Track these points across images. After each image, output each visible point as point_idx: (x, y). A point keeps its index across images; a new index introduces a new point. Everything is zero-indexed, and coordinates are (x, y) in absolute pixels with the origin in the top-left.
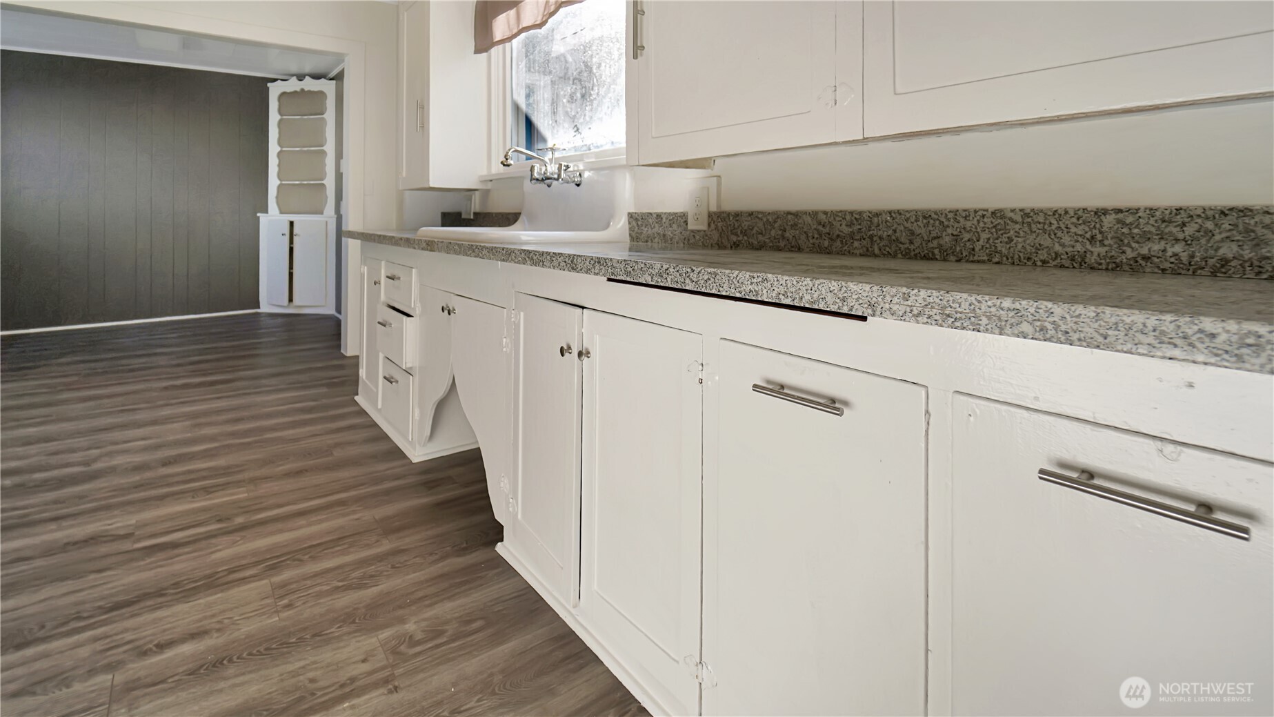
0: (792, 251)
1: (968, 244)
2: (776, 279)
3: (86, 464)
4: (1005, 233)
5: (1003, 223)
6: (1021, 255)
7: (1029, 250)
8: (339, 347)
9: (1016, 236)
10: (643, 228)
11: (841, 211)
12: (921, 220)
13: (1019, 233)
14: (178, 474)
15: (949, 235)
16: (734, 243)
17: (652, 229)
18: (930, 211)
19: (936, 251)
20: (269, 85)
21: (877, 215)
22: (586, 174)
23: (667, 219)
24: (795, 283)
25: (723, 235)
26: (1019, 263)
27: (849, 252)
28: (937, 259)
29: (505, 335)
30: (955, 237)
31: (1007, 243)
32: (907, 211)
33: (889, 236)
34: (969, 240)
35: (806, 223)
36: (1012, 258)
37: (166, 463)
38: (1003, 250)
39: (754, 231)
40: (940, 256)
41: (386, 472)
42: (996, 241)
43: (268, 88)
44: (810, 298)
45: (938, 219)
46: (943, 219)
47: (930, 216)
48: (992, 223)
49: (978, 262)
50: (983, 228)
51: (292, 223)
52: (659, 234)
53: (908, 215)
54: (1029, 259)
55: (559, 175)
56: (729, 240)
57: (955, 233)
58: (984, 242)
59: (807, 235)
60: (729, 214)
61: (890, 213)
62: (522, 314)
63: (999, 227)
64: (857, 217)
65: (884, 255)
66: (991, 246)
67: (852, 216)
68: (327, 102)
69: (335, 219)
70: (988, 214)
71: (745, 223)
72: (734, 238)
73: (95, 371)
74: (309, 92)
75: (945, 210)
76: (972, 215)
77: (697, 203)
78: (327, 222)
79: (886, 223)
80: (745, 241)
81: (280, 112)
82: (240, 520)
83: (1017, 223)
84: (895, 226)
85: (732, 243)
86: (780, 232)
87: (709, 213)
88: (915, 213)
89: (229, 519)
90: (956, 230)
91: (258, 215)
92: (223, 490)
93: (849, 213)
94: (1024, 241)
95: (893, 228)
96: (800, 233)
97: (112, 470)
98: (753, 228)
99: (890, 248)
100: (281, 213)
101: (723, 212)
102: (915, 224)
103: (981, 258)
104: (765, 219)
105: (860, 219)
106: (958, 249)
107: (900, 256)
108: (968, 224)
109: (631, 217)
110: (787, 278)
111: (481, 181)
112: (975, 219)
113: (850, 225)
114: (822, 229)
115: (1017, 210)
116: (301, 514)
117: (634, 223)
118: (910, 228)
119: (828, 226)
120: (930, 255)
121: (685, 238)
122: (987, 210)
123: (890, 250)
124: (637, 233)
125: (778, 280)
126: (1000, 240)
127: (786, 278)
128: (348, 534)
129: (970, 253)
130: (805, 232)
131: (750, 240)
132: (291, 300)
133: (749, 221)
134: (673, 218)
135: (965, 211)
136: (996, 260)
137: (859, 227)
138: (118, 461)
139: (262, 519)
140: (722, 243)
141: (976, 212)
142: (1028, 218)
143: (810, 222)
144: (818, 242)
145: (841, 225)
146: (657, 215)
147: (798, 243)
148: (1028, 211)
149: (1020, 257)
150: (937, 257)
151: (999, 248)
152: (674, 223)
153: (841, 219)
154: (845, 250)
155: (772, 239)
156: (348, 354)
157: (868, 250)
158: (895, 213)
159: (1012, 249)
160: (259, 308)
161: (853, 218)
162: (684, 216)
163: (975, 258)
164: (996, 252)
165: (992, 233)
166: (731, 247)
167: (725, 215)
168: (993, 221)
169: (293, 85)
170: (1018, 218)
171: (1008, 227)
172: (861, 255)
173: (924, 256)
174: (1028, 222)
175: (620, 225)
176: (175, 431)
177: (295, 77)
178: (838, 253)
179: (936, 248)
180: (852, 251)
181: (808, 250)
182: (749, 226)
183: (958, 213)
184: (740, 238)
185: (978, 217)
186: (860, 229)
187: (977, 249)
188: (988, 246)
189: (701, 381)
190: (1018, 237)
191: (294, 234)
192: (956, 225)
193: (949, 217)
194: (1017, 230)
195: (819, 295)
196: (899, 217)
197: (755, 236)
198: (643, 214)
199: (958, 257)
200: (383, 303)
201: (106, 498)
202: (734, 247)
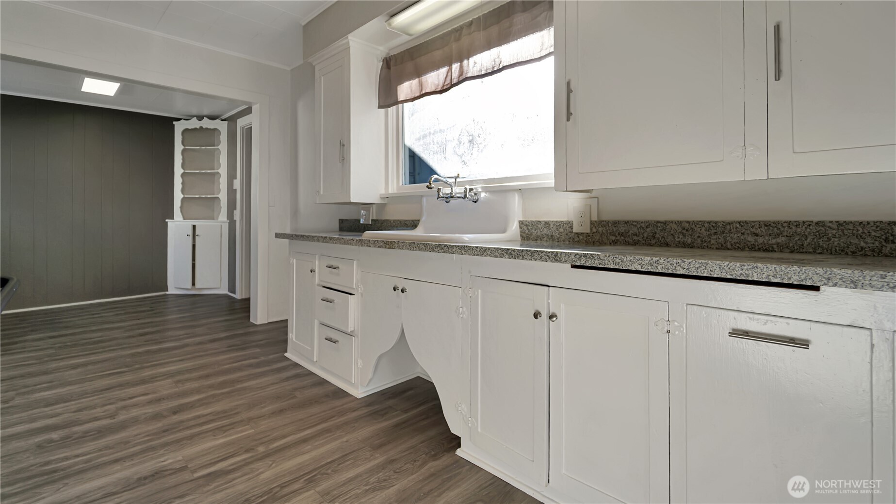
0: (662, 246)
1: (798, 242)
2: (765, 267)
3: (112, 416)
4: (825, 235)
5: (824, 229)
6: (837, 248)
7: (843, 246)
8: (249, 317)
9: (833, 237)
10: (533, 231)
11: (701, 221)
12: (763, 227)
13: (835, 236)
14: (189, 420)
15: (784, 236)
16: (613, 241)
17: (541, 232)
18: (770, 221)
19: (775, 246)
20: (174, 123)
21: (730, 224)
22: (483, 195)
23: (554, 225)
24: (783, 269)
25: (603, 236)
26: (835, 253)
27: (708, 247)
28: (775, 251)
29: (461, 305)
30: (789, 238)
31: (827, 241)
32: (752, 222)
33: (738, 237)
34: (799, 240)
35: (673, 228)
36: (831, 250)
37: (175, 411)
38: (824, 245)
39: (630, 233)
40: (778, 249)
41: (345, 406)
42: (819, 240)
43: (174, 125)
44: (798, 278)
45: (776, 227)
46: (779, 226)
47: (770, 225)
48: (816, 229)
49: (806, 252)
50: (809, 232)
51: (194, 227)
52: (547, 235)
53: (753, 224)
54: (843, 251)
55: (465, 196)
56: (608, 239)
57: (788, 235)
58: (810, 241)
59: (674, 236)
60: (608, 222)
61: (739, 222)
62: (480, 291)
63: (821, 232)
64: (714, 225)
65: (735, 248)
66: (815, 243)
67: (710, 224)
68: (221, 137)
69: (227, 224)
70: (814, 224)
71: (622, 228)
72: (613, 238)
73: (65, 344)
74: (207, 129)
75: (781, 221)
76: (801, 224)
77: (581, 215)
78: (221, 226)
79: (736, 229)
80: (623, 240)
81: (183, 143)
82: (261, 449)
83: (834, 229)
84: (743, 231)
85: (611, 241)
86: (651, 235)
87: (591, 221)
88: (758, 223)
89: (253, 449)
90: (790, 233)
91: (167, 220)
92: (233, 428)
93: (707, 222)
94: (839, 240)
95: (742, 232)
96: (668, 235)
97: (135, 421)
98: (629, 231)
99: (740, 244)
100: (184, 219)
101: (603, 221)
102: (759, 229)
103: (808, 250)
104: (639, 226)
105: (716, 226)
106: (791, 245)
107: (747, 249)
108: (799, 230)
109: (522, 223)
110: (776, 266)
111: (381, 198)
112: (804, 227)
113: (709, 229)
114: (685, 232)
115: (834, 222)
116: (304, 441)
117: (525, 228)
118: (755, 232)
119: (691, 230)
120: (771, 249)
121: (570, 238)
122: (812, 222)
123: (739, 246)
124: (528, 234)
125: (767, 267)
126: (822, 239)
127: (774, 266)
128: (348, 452)
129: (800, 247)
130: (672, 234)
131: (627, 239)
132: (193, 284)
133: (625, 227)
134: (560, 225)
135: (796, 222)
136: (819, 251)
137: (715, 231)
138: (134, 412)
139: (277, 447)
140: (602, 241)
141: (804, 222)
142: (842, 226)
143: (676, 228)
144: (682, 240)
145: (701, 230)
146: (546, 223)
147: (666, 241)
148: (842, 222)
149: (836, 249)
150: (775, 249)
151: (821, 244)
152: (560, 228)
153: (701, 226)
154: (704, 246)
155: (645, 238)
156: (258, 323)
157: (722, 246)
158: (743, 223)
159: (830, 245)
160: (167, 291)
161: (710, 226)
162: (570, 224)
163: (804, 250)
164: (819, 247)
165: (816, 236)
166: (610, 244)
167: (604, 223)
168: (817, 228)
169: (194, 124)
170: (835, 226)
171: (827, 232)
172: (717, 249)
173: (766, 249)
174: (841, 229)
175: (514, 229)
176: (165, 387)
177: (195, 118)
178: (699, 248)
179: (774, 244)
180: (709, 246)
181: (675, 245)
182: (625, 230)
183: (791, 223)
184: (618, 238)
185: (806, 226)
186: (716, 232)
187: (805, 245)
188: (813, 243)
189: (669, 332)
190: (835, 238)
191: (196, 234)
192: (790, 230)
193: (784, 225)
194: (834, 233)
195: (806, 276)
196: (746, 225)
197: (630, 237)
198: (532, 222)
199: (791, 249)
200: (318, 285)
201: (144, 442)
202: (612, 243)
